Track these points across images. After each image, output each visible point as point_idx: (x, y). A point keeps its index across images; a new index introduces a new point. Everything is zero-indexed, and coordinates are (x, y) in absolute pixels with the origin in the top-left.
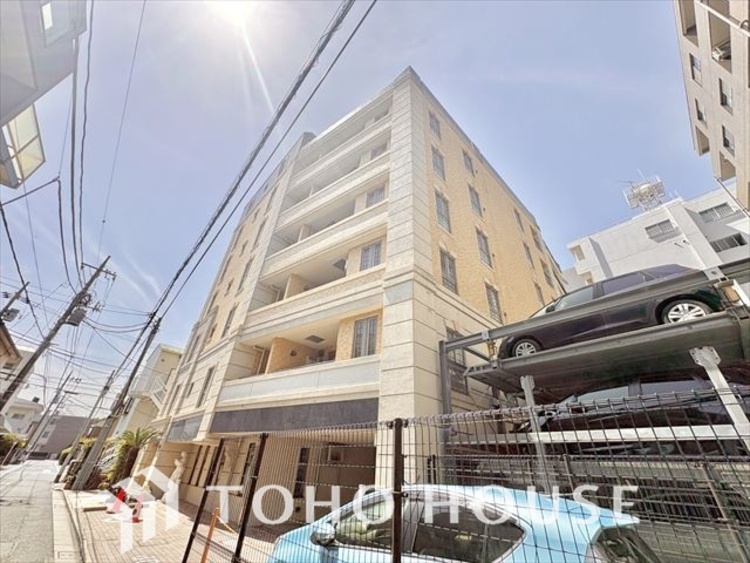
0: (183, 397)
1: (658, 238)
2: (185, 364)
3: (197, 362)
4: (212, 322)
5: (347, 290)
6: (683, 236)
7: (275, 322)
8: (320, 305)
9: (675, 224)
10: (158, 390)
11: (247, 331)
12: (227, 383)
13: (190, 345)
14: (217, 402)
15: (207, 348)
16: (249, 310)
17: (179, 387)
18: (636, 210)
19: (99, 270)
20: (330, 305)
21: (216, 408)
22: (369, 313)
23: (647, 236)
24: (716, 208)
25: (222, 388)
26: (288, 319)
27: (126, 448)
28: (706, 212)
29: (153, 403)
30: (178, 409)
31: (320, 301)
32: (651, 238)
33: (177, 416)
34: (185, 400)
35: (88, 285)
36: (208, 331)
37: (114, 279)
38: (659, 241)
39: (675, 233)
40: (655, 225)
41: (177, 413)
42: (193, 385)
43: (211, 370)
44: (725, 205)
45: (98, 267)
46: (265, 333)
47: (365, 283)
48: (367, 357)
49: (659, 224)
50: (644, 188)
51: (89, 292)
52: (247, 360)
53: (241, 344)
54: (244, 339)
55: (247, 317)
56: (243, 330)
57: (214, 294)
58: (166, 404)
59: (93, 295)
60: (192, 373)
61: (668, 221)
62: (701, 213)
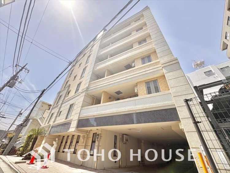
0: (56, 117)
1: (209, 75)
2: (55, 106)
3: (62, 104)
4: (68, 90)
5: (140, 70)
6: (216, 75)
7: (105, 85)
8: (126, 77)
9: (213, 71)
10: (40, 117)
11: (90, 89)
12: (83, 108)
13: (57, 99)
14: (79, 115)
15: (66, 98)
16: (90, 82)
17: (52, 114)
18: (196, 69)
19: (23, 68)
20: (132, 76)
21: (79, 118)
22: (152, 79)
23: (205, 75)
24: (225, 67)
25: (81, 110)
26: (111, 83)
27: (30, 137)
28: (222, 68)
29: (38, 122)
30: (54, 122)
31: (127, 76)
32: (206, 75)
33: (54, 124)
34: (58, 118)
35: (18, 73)
36: (66, 93)
37: (28, 72)
38: (208, 76)
39: (214, 74)
40: (207, 72)
41: (54, 123)
42: (61, 112)
43: (71, 105)
44: (228, 66)
45: (22, 67)
46: (99, 89)
47: (148, 68)
48: (155, 93)
49: (208, 71)
50: (199, 62)
51: (18, 75)
52: (89, 100)
53: (87, 94)
54: (89, 92)
55: (89, 84)
56: (88, 89)
57: (67, 81)
58: (47, 120)
59: (20, 76)
60: (60, 108)
61: (211, 70)
62: (221, 69)
